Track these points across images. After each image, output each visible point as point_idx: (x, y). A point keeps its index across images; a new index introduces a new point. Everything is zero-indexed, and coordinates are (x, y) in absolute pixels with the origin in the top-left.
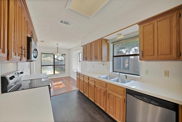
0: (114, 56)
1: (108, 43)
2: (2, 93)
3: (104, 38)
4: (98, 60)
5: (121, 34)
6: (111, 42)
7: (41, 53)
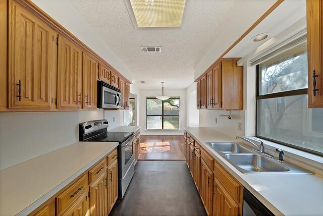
0: (258, 97)
1: (242, 67)
2: (80, 141)
3: (224, 57)
4: (215, 106)
5: (267, 36)
6: (248, 63)
7: (147, 98)
